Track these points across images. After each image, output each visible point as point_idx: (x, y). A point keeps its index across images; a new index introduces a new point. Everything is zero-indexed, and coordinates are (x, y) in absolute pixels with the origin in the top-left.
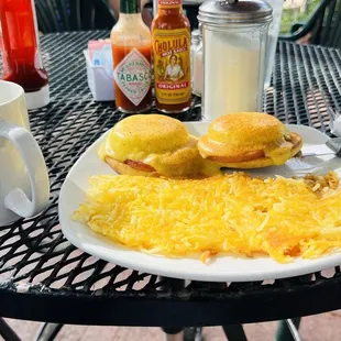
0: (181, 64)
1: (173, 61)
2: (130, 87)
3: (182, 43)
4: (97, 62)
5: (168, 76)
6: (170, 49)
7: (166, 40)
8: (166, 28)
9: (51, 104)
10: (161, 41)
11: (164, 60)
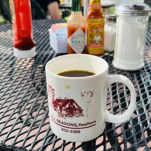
0: (101, 35)
1: (98, 34)
2: (77, 47)
3: (102, 25)
4: (57, 35)
5: (95, 41)
6: (96, 28)
7: (95, 24)
8: (94, 18)
9: (37, 56)
10: (92, 24)
11: (93, 34)
